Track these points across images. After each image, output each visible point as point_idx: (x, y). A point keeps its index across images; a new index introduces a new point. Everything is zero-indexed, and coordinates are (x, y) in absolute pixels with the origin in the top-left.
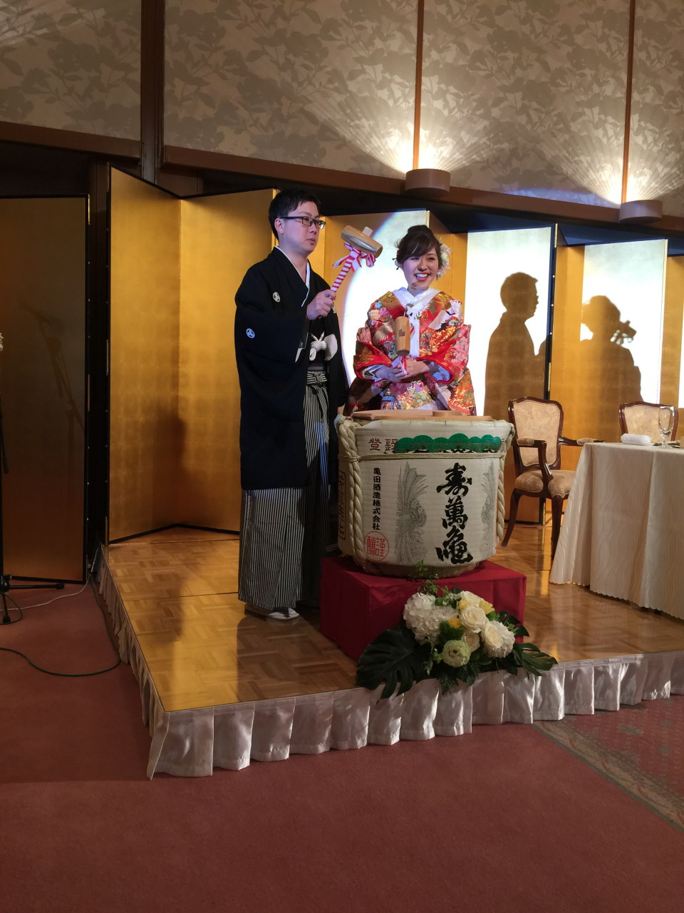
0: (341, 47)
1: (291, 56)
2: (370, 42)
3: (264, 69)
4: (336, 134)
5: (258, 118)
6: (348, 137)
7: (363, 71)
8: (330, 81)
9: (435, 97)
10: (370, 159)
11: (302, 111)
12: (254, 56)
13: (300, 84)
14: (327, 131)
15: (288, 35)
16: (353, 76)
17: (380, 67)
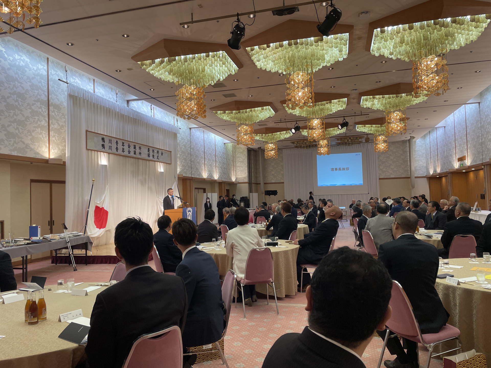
0: (30, 124)
1: (18, 126)
2: (37, 123)
3: (11, 130)
4: (30, 147)
5: (10, 143)
6: (33, 148)
7: (36, 130)
8: (28, 133)
9: (53, 137)
10: (38, 154)
11: (21, 141)
12: (9, 126)
13: (20, 134)
14: (27, 146)
15: (17, 120)
16: (33, 131)
17: (39, 129)
